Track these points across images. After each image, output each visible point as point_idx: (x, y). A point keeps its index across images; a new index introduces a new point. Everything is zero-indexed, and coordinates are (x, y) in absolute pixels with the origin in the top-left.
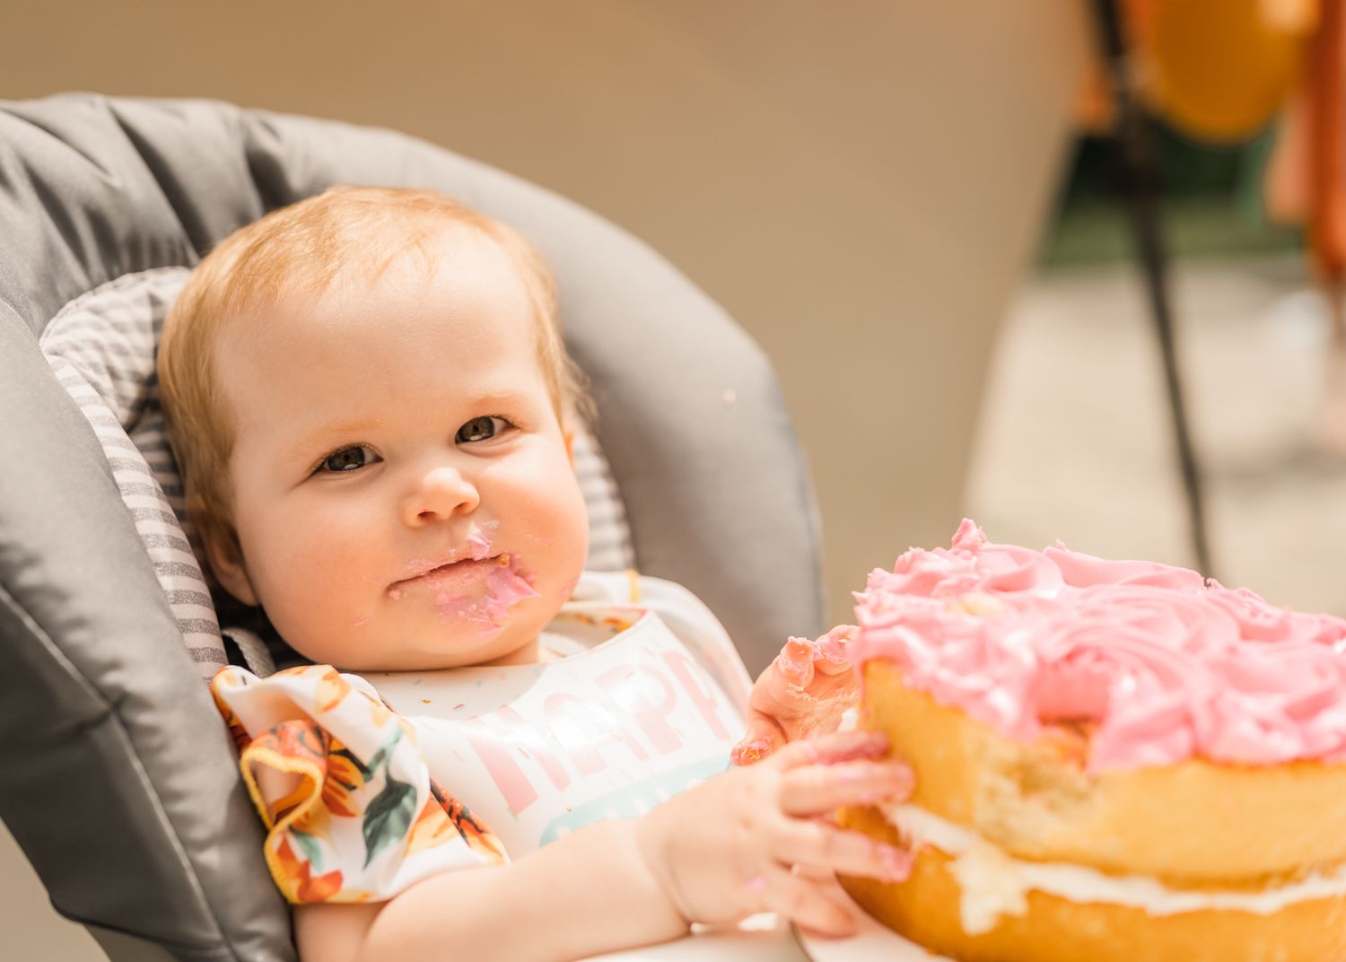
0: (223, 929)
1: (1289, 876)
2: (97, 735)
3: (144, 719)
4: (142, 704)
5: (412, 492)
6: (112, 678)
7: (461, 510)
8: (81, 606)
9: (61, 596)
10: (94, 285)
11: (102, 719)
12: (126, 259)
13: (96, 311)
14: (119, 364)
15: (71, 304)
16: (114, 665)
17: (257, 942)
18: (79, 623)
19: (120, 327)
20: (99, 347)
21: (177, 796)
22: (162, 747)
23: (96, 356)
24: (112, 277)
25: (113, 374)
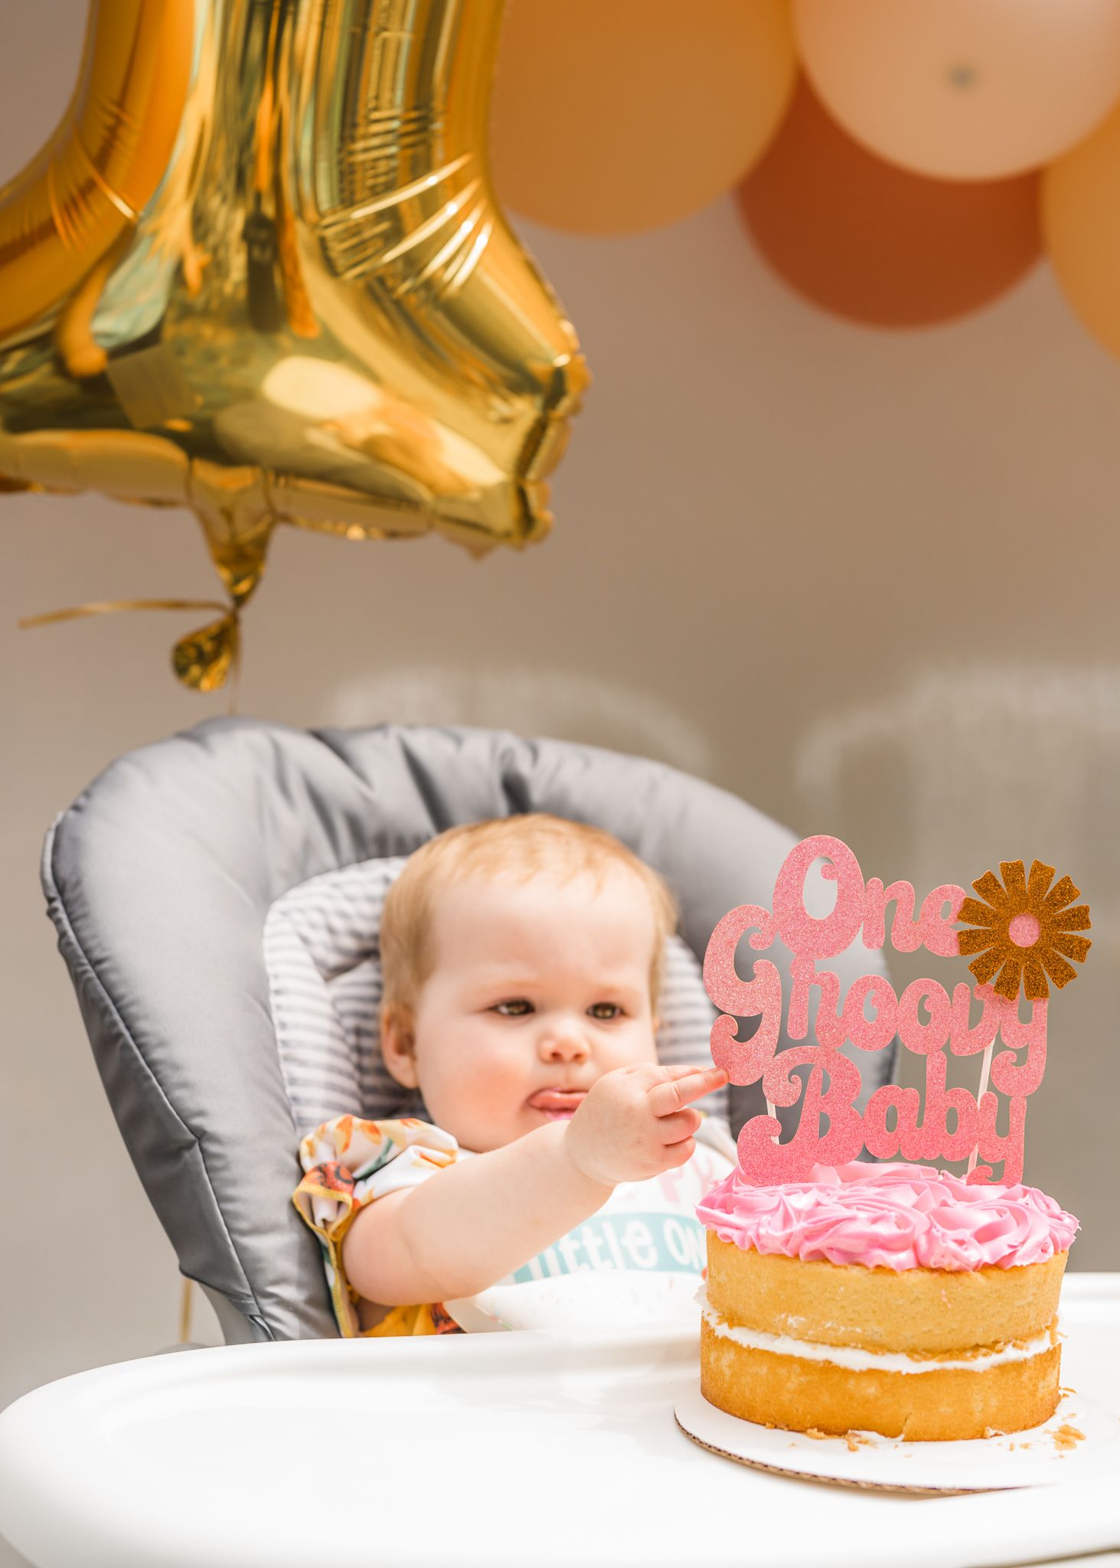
0: (252, 1289)
1: (993, 1347)
2: (187, 1155)
3: (213, 1148)
4: (215, 1139)
5: (547, 1036)
6: (196, 1122)
7: (578, 1057)
8: (190, 1075)
9: (176, 1067)
10: (342, 866)
11: (189, 1146)
12: (373, 849)
13: (335, 885)
14: (338, 924)
15: (316, 880)
16: (201, 1113)
17: (274, 1300)
18: (184, 1085)
19: (351, 899)
20: (321, 911)
21: (230, 1199)
22: (225, 1168)
23: (317, 918)
24: (359, 861)
25: (331, 930)
